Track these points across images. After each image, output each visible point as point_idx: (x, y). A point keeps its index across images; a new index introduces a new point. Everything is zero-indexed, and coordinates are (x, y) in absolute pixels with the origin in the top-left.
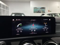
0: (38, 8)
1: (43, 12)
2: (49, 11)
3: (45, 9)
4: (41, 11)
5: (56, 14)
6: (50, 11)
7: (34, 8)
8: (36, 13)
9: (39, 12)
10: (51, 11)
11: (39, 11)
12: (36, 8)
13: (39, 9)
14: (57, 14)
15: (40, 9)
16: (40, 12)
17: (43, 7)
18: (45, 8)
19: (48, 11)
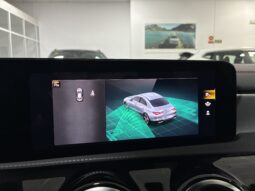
0: (164, 30)
1: (185, 47)
2: (211, 38)
3: (194, 30)
4: (177, 39)
5: (241, 52)
6: (215, 38)
7: (148, 28)
8: (156, 47)
9: (167, 45)
10: (219, 42)
11: (167, 41)
12: (155, 26)
13: (169, 34)
14: (246, 52)
15: (174, 33)
16: (174, 46)
17: (185, 22)
18: (194, 25)
19: (208, 40)
